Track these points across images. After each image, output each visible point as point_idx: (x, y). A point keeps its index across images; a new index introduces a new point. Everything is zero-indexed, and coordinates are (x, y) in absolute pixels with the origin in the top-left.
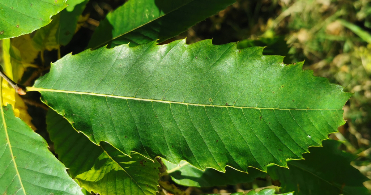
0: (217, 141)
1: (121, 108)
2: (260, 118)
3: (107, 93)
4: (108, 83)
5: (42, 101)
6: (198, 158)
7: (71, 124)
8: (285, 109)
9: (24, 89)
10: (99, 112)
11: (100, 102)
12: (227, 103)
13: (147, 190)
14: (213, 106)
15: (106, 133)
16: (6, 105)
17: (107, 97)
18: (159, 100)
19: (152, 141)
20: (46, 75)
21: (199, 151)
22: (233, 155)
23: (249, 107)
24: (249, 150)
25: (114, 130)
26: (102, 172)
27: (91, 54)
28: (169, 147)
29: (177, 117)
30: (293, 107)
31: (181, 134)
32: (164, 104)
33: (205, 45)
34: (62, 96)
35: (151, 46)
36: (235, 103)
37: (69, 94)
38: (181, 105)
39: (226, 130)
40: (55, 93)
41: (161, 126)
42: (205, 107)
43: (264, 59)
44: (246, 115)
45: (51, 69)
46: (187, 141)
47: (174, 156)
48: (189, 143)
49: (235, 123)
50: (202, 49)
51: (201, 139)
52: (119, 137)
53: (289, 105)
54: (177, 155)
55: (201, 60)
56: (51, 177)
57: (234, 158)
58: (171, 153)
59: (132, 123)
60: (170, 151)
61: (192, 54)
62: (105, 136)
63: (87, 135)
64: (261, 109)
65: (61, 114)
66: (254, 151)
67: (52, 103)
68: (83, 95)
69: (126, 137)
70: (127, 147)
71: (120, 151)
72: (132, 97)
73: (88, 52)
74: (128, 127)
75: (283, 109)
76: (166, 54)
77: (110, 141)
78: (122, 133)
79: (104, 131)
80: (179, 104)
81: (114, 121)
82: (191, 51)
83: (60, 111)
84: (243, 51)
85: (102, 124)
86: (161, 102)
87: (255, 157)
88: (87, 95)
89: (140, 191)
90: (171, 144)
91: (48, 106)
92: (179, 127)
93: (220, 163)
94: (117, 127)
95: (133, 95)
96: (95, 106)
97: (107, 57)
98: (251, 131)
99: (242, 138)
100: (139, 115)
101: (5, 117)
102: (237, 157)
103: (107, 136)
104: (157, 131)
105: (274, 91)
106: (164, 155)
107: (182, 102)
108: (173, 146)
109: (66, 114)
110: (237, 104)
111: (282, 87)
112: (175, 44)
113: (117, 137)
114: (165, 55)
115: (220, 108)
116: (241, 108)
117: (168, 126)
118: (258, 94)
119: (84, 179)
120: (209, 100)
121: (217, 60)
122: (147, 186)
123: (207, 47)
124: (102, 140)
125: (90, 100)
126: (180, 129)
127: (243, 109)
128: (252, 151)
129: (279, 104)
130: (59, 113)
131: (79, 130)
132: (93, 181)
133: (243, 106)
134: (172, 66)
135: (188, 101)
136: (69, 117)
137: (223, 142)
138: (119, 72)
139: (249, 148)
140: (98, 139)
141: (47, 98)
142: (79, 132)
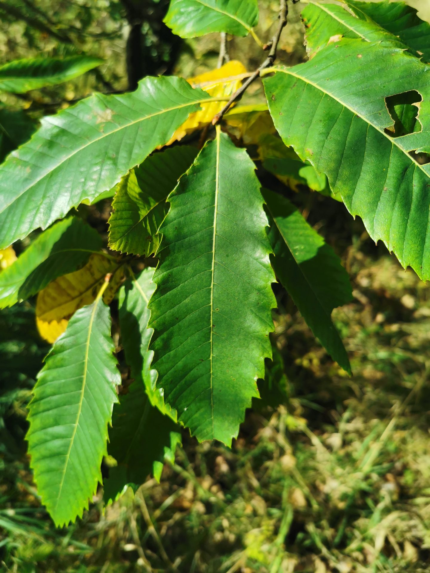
0: (177, 319)
1: (204, 222)
2: (202, 359)
3: (219, 207)
4: (229, 206)
5: (206, 142)
6: (160, 301)
7: (186, 173)
8: (211, 383)
9: (218, 123)
10: (199, 200)
11: (209, 200)
12: (215, 326)
13: (123, 242)
14: (211, 313)
15: (180, 208)
16: (201, 106)
17: (214, 207)
18: (215, 259)
19: (174, 254)
20: (233, 144)
21: (166, 302)
22: (165, 335)
23: (212, 348)
24: (170, 351)
25: (182, 216)
26: (137, 199)
27: (256, 188)
28: (169, 271)
29: (199, 277)
30: (214, 391)
31: (182, 282)
32: (211, 264)
33: (271, 301)
34: (213, 161)
35: (267, 248)
36: (215, 334)
37: (215, 168)
38: (211, 281)
39: (188, 326)
40: (216, 154)
41: (189, 263)
42: (210, 305)
43: (260, 360)
44: (204, 345)
45: (239, 149)
46: (175, 289)
47: (160, 276)
48: (174, 291)
49: (195, 335)
50: (267, 298)
51: (179, 303)
52: (175, 221)
53: (216, 387)
54: (161, 280)
55: (256, 299)
56: (130, 153)
57: (162, 336)
58: (163, 274)
59: (190, 233)
60: (165, 273)
61: (262, 289)
62: (176, 206)
63: (176, 189)
64: (210, 360)
65: (195, 161)
66: (169, 356)
67: (205, 152)
68: (215, 182)
69: (176, 228)
70: (166, 230)
71: (162, 223)
72: (216, 232)
73: (258, 185)
74: (186, 230)
75: (211, 381)
76: (261, 263)
77: (171, 212)
78: (179, 223)
79: (180, 206)
80: (211, 279)
81: (191, 215)
82: (265, 288)
83: (198, 160)
84: (267, 338)
85: (187, 203)
86: (212, 261)
87: (163, 357)
88: (216, 187)
89: (122, 234)
90: (172, 273)
91: (203, 148)
92: (189, 280)
93: (156, 323)
94: (185, 219)
95: (218, 232)
96: (205, 195)
97: (254, 205)
98: (189, 352)
99: (181, 343)
100: (198, 240)
101: (189, 106)
102: (163, 339)
103: (176, 209)
104: (184, 258)
105: (229, 371)
106: (161, 267)
107: (214, 282)
108: (170, 275)
109: (195, 166)
110: (214, 336)
111: (233, 378)
112: (270, 272)
113: (175, 219)
114: (259, 263)
115: (210, 319)
116: (211, 340)
117: (189, 270)
118: (226, 356)
119: (129, 181)
120: (217, 309)
121: (257, 314)
122: (127, 242)
123: (269, 304)
124: (172, 205)
125: (211, 190)
126: (187, 281)
127: (210, 342)
128: (169, 353)
129: (216, 377)
130: (195, 159)
131: (180, 180)
132: (128, 189)
133: (213, 342)
134: (249, 270)
135: (215, 288)
136: (192, 170)
137: (177, 325)
138: (240, 218)
139: (171, 351)
140: (173, 200)
141: (210, 146)
142: (179, 181)
